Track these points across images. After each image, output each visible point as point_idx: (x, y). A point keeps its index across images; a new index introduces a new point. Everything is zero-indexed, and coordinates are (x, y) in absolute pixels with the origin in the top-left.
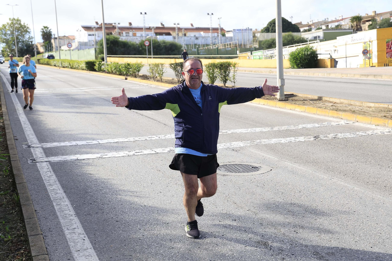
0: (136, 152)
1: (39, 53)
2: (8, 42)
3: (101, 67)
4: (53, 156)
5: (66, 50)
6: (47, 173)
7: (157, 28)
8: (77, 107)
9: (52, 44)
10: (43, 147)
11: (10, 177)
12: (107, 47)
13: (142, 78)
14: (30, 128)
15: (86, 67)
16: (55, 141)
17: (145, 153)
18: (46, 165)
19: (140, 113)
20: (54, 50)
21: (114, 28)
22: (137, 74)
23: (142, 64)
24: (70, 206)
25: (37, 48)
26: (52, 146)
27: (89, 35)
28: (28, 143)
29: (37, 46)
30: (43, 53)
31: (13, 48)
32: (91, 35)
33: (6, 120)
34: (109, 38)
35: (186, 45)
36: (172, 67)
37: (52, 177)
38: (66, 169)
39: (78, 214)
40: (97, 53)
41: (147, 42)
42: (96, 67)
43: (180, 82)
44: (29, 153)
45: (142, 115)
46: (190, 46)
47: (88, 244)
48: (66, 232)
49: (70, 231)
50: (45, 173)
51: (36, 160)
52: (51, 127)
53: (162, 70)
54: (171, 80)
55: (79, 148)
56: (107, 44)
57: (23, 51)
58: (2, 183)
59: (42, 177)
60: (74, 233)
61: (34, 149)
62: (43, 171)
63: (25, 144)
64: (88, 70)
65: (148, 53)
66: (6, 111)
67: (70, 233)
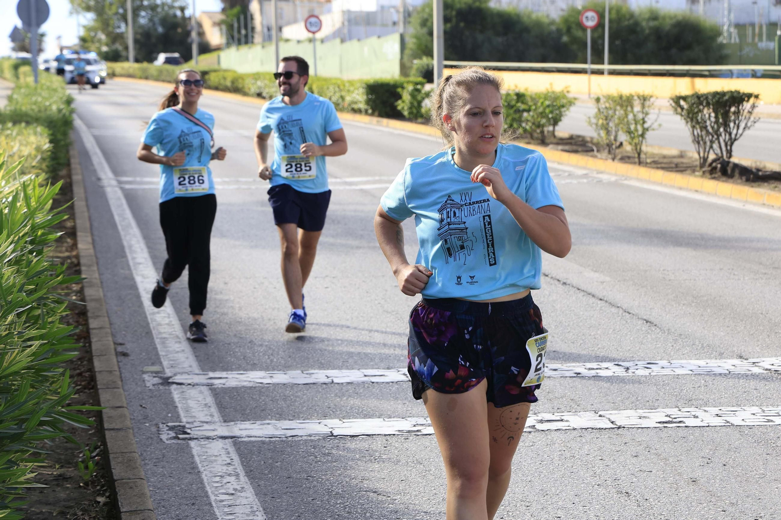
0: (540, 418)
1: (205, 48)
2: (103, 7)
3: (420, 103)
4: (245, 418)
5: (299, 42)
6: (225, 481)
8: (332, 245)
9: (252, 19)
10: (212, 385)
11: (98, 488)
12: (445, 32)
13: (567, 147)
14: (169, 314)
15: (368, 102)
17: (573, 424)
18: (223, 452)
19: (558, 277)
20: (258, 38)
22: (548, 132)
23: (570, 95)
25: (201, 30)
26: (245, 384)
28: (163, 368)
29: (200, 25)
30: (218, 49)
31: (118, 31)
33: (91, 285)
35: (738, 26)
36: (682, 109)
37: (242, 494)
38: (291, 467)
40: (407, 52)
41: (590, 14)
42: (403, 105)
43: (710, 165)
44: (166, 404)
45: (565, 283)
46: (749, 31)
50: (217, 479)
51: (189, 431)
52: (243, 315)
53: (643, 119)
54: (674, 157)
55: (336, 395)
56: (446, 19)
57: (154, 40)
58: (71, 507)
59: (207, 492)
61: (183, 392)
62: (211, 472)
63: (152, 372)
64: (372, 114)
65: (592, 55)
66: (92, 251)
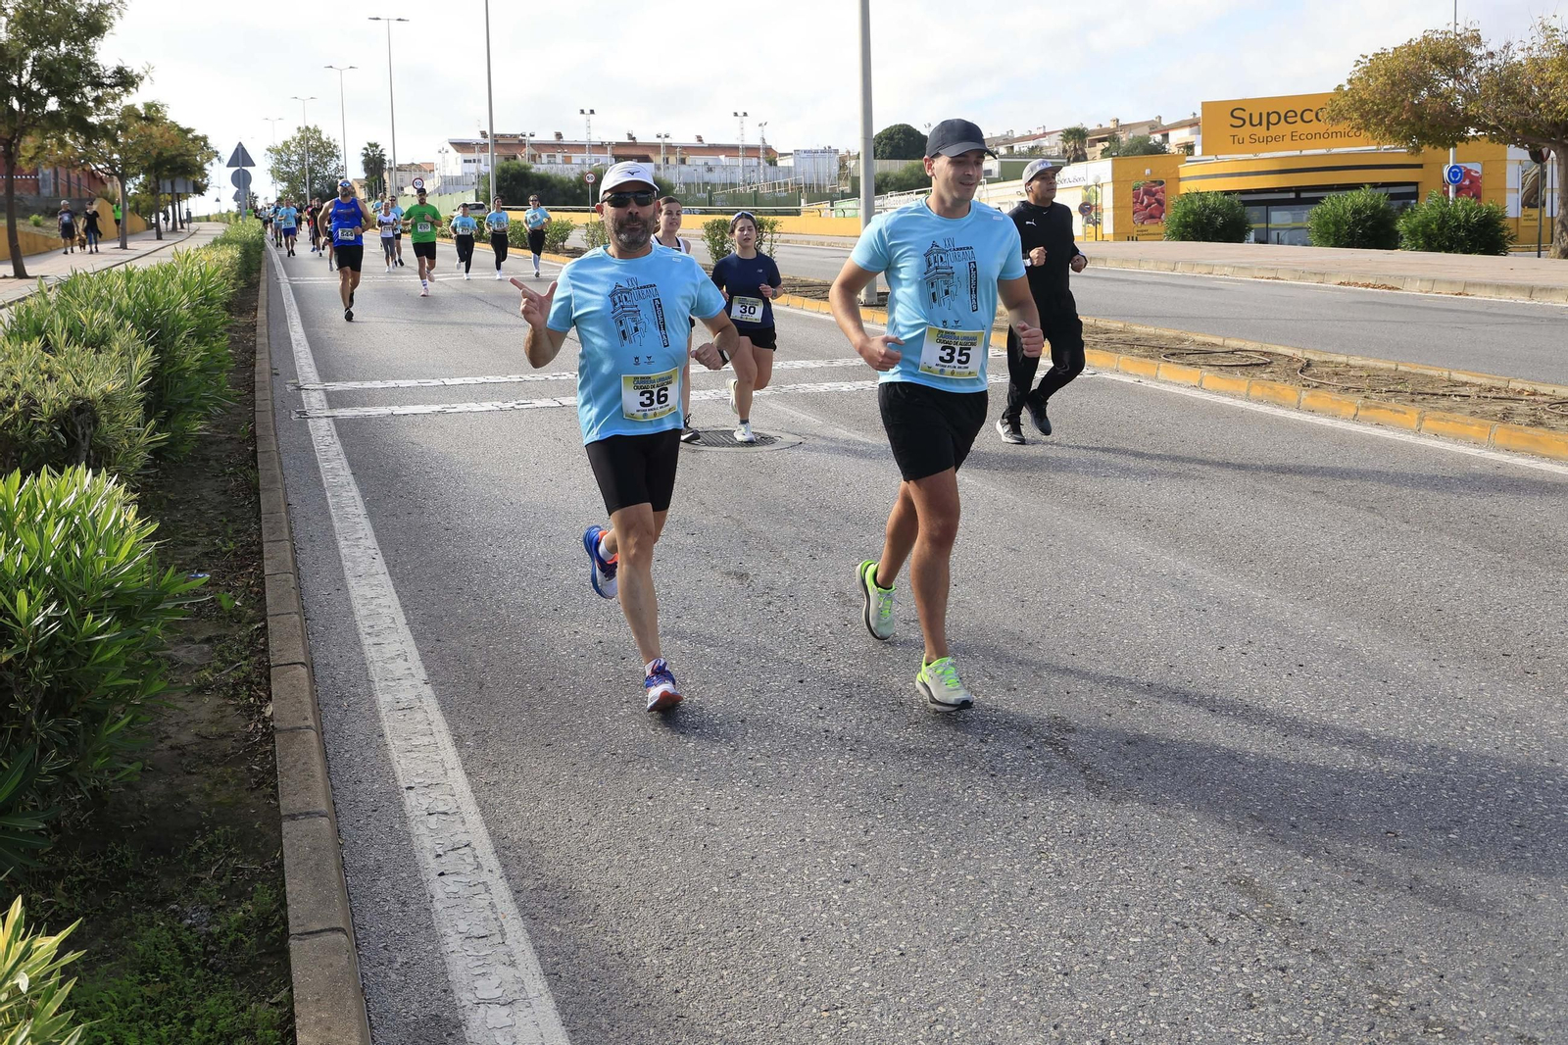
0: (518, 403)
2: (292, 178)
4: (343, 406)
6: (325, 439)
7: (619, 145)
9: (384, 181)
10: (326, 390)
11: (248, 443)
12: (499, 186)
14: (307, 352)
16: (353, 380)
17: (537, 405)
18: (326, 425)
21: (521, 144)
24: (358, 499)
26: (347, 389)
27: (465, 161)
28: (299, 382)
32: (470, 161)
34: (508, 168)
35: (685, 184)
37: (334, 445)
38: (365, 431)
39: (371, 515)
44: (297, 399)
47: (380, 564)
48: (342, 543)
49: (349, 543)
50: (321, 438)
51: (308, 414)
52: (352, 352)
55: (399, 393)
59: (313, 444)
60: (357, 545)
61: (308, 394)
62: (317, 434)
63: (291, 384)
66: (265, 317)
67: (349, 547)
